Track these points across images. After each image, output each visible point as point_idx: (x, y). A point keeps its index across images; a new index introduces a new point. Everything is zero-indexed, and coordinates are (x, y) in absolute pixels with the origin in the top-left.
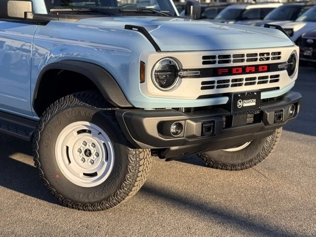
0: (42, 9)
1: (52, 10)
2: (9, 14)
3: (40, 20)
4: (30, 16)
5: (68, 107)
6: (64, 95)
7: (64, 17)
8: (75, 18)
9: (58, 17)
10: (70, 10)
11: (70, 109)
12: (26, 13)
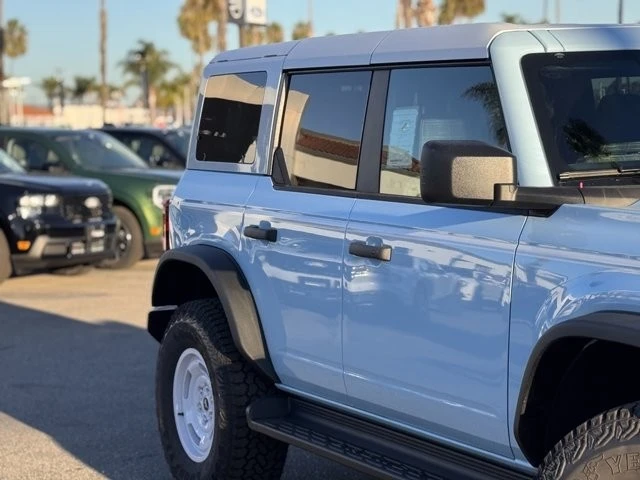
0: (539, 175)
1: (565, 176)
2: (457, 192)
3: (534, 204)
4: (509, 195)
5: (615, 443)
6: (604, 408)
7: (598, 194)
8: (627, 194)
9: (582, 193)
10: (614, 172)
11: (622, 449)
12: (497, 188)
